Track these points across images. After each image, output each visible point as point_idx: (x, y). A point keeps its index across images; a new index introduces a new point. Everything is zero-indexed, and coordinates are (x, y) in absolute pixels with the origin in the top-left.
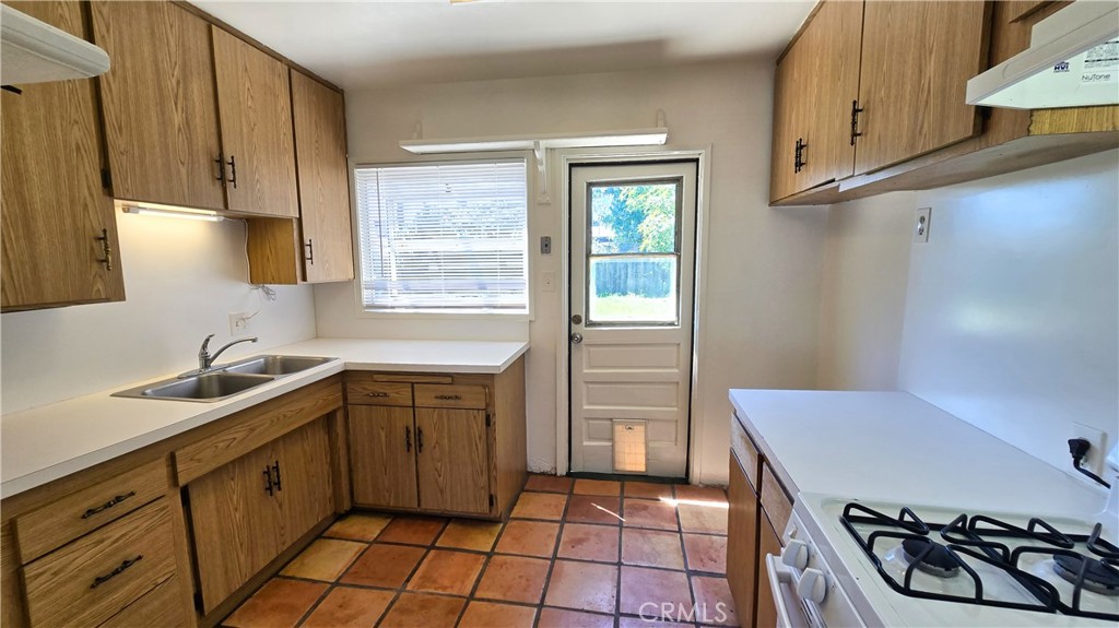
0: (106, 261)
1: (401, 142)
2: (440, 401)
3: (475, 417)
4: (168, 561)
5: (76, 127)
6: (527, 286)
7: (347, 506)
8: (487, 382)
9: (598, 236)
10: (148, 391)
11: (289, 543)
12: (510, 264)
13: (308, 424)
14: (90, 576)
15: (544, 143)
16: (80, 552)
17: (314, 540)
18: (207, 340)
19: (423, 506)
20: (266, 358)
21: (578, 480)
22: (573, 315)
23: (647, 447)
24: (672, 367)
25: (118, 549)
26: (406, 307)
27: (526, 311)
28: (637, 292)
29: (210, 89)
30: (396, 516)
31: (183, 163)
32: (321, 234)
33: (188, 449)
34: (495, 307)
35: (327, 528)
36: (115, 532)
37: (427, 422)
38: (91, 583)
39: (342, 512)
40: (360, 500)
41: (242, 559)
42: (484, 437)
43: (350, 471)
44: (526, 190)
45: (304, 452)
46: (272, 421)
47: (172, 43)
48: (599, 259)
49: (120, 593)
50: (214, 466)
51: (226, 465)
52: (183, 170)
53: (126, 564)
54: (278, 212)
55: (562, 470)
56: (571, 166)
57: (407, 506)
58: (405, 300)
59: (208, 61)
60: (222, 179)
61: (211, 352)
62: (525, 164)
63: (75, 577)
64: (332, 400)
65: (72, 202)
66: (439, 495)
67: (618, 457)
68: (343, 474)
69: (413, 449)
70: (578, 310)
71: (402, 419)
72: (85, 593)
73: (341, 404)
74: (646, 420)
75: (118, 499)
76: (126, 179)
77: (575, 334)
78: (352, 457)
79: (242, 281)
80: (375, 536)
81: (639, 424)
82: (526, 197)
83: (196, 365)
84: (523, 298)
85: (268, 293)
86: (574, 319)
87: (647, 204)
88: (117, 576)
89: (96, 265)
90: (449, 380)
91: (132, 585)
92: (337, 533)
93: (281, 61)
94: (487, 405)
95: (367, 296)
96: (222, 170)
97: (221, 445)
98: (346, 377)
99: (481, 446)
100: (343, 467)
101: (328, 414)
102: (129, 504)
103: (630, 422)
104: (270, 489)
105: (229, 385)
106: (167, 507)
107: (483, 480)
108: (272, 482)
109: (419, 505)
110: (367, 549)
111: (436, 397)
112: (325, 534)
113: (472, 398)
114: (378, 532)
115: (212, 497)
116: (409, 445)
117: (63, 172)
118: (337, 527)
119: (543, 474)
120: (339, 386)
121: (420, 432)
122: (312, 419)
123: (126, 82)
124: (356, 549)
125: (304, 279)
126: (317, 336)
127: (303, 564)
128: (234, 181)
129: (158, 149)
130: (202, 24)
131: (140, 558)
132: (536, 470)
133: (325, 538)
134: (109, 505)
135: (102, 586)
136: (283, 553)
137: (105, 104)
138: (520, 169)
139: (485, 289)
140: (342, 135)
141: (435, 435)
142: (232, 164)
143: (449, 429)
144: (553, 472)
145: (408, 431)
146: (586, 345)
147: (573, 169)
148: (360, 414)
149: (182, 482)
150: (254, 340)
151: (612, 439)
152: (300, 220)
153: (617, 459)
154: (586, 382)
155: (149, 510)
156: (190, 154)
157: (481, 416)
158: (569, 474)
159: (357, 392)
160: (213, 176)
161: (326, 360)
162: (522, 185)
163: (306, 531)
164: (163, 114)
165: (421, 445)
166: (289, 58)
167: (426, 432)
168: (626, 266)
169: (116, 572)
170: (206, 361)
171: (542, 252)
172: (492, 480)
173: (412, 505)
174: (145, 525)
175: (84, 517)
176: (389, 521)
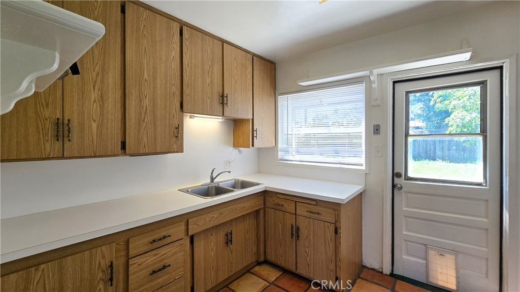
0: (178, 137)
1: (298, 81)
2: (309, 214)
3: (328, 227)
4: (181, 269)
5: (174, 87)
6: (364, 153)
7: (262, 259)
8: (336, 207)
9: (414, 126)
10: (189, 190)
11: (234, 272)
12: (355, 141)
13: (247, 214)
14: (151, 269)
15: (376, 71)
16: (148, 258)
17: (246, 273)
18: (213, 170)
19: (298, 271)
20: (235, 180)
21: (399, 281)
22: (395, 173)
23: (457, 272)
24: (482, 217)
25: (162, 260)
26: (298, 161)
27: (363, 168)
28: (443, 159)
29: (221, 68)
30: (285, 271)
31: (208, 98)
32: (262, 126)
33: (194, 219)
34: (344, 164)
35: (252, 268)
36: (162, 251)
37: (302, 223)
38: (151, 272)
39: (260, 261)
40: (269, 258)
41: (213, 274)
42: (333, 239)
43: (265, 241)
44: (364, 99)
45: (245, 228)
46: (231, 211)
47: (209, 52)
48: (415, 138)
49: (161, 280)
50: (204, 228)
51: (210, 228)
52: (208, 101)
53: (164, 267)
54: (244, 117)
55: (387, 270)
56: (394, 82)
57: (290, 268)
58: (298, 157)
59: (221, 57)
60: (223, 103)
61: (214, 176)
62: (364, 85)
63: (146, 268)
64: (257, 204)
65: (170, 114)
66: (307, 267)
67: (431, 274)
68: (261, 241)
69: (294, 237)
70: (399, 169)
71: (290, 220)
72: (148, 276)
73: (262, 206)
74: (455, 252)
75: (165, 237)
76: (188, 105)
77: (397, 184)
78: (266, 234)
79: (230, 146)
80: (273, 280)
81: (450, 253)
82: (364, 103)
83: (208, 181)
84: (362, 160)
85: (240, 152)
86: (396, 175)
87: (451, 106)
88: (160, 272)
89: (175, 138)
90: (314, 203)
91: (166, 277)
92: (256, 272)
93: (249, 54)
94: (336, 221)
95: (281, 155)
96: (223, 100)
97: (207, 219)
98: (265, 193)
99: (332, 245)
100: (262, 238)
101: (256, 210)
102: (169, 240)
103: (442, 251)
104: (227, 243)
105: (219, 191)
106: (183, 244)
107: (332, 266)
108: (228, 241)
109: (296, 269)
110: (269, 286)
111: (307, 211)
112: (251, 271)
113: (327, 215)
114: (275, 278)
115: (203, 242)
116: (292, 235)
117: (168, 104)
118: (257, 269)
119: (373, 269)
120: (262, 197)
121: (298, 229)
122: (248, 212)
123: (191, 69)
124: (263, 285)
125: (253, 146)
126: (259, 172)
127: (238, 285)
128: (227, 104)
129: (200, 93)
130: (220, 43)
131: (169, 266)
132: (368, 265)
133: (251, 273)
134: (160, 239)
135: (155, 274)
136: (231, 276)
137: (184, 77)
138: (361, 87)
139: (338, 153)
140: (274, 83)
141: (306, 232)
142: (227, 97)
143: (314, 232)
144: (381, 271)
145: (292, 227)
146: (406, 192)
147: (396, 85)
148: (271, 212)
149: (190, 234)
150: (229, 172)
151: (426, 259)
152: (253, 119)
153: (430, 274)
154: (406, 217)
155: (176, 244)
156: (212, 94)
157: (332, 228)
158: (392, 275)
159: (271, 201)
160: (219, 102)
161: (258, 184)
162: (362, 96)
163: (242, 268)
164: (203, 78)
165: (298, 236)
166: (253, 52)
167: (301, 229)
168: (434, 142)
169: (160, 270)
170: (212, 179)
171: (374, 133)
172: (338, 268)
173: (293, 269)
174: (174, 251)
175: (151, 243)
176: (281, 273)
